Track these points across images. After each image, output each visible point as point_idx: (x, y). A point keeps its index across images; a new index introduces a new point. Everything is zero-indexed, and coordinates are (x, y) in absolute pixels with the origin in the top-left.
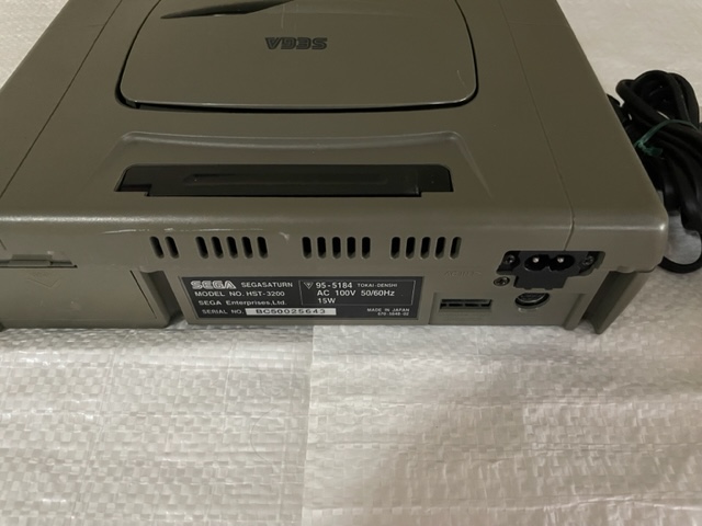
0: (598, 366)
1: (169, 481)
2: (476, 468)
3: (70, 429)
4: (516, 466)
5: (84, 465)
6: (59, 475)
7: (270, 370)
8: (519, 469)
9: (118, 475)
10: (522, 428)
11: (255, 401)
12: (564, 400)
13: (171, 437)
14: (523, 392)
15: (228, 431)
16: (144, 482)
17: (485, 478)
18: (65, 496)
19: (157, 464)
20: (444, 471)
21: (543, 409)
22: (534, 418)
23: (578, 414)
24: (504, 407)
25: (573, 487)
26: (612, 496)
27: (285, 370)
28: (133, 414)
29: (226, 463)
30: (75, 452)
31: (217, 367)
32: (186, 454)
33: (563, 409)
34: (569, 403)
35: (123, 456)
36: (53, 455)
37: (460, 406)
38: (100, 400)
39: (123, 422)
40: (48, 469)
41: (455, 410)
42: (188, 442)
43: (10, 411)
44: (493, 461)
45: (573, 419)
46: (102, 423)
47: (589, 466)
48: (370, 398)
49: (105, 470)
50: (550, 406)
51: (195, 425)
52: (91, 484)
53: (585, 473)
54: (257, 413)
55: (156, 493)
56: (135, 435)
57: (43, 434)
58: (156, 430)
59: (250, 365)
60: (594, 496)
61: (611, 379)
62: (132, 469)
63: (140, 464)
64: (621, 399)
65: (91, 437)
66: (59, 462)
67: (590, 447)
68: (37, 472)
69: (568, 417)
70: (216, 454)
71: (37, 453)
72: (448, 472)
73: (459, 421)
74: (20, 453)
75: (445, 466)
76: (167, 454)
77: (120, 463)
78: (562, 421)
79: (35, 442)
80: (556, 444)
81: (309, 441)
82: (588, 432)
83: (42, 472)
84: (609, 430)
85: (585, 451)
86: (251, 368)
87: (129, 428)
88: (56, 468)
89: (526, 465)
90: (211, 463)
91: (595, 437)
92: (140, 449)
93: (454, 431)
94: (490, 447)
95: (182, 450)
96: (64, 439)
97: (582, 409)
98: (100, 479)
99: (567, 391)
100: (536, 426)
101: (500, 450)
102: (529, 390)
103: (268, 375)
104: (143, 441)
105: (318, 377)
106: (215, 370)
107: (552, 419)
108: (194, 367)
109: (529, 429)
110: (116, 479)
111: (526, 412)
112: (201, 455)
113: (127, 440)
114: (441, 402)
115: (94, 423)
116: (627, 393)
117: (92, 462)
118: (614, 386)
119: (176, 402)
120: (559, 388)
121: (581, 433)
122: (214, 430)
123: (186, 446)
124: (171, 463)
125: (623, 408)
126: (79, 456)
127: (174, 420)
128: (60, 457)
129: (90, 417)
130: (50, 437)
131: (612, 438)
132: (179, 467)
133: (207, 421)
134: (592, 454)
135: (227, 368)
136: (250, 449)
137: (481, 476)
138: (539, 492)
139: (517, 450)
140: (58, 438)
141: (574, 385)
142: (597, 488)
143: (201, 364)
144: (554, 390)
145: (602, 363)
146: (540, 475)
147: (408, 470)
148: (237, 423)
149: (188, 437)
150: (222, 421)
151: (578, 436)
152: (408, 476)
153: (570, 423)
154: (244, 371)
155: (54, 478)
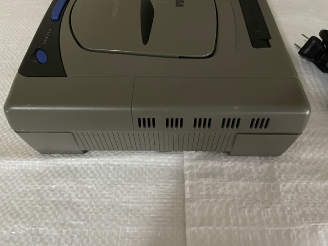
0: (312, 165)
1: (127, 214)
2: (260, 211)
3: (82, 192)
4: (278, 210)
5: (89, 207)
6: (78, 212)
7: (165, 166)
8: (279, 211)
9: (105, 211)
10: (280, 193)
11: (161, 180)
12: (297, 181)
13: (125, 195)
14: (279, 177)
15: (150, 193)
16: (116, 214)
17: (264, 215)
18: (82, 221)
19: (121, 207)
20: (246, 212)
21: (288, 185)
22: (285, 189)
23: (304, 187)
24: (271, 184)
25: (303, 219)
26: (320, 223)
27: (172, 166)
28: (108, 185)
29: (151, 207)
30: (84, 202)
31: (143, 165)
32: (133, 203)
33: (297, 185)
34: (300, 182)
35: (106, 203)
36: (75, 203)
37: (251, 183)
38: (94, 179)
39: (104, 189)
40: (73, 209)
41: (249, 185)
42: (133, 197)
43: (55, 184)
44: (268, 208)
45: (302, 189)
46: (95, 189)
47: (310, 210)
48: (211, 179)
49: (99, 209)
50: (291, 184)
51: (136, 190)
52: (93, 215)
53: (308, 213)
54: (162, 185)
55: (122, 219)
56: (110, 194)
57: (70, 194)
58: (119, 192)
59: (157, 164)
60: (312, 223)
61: (317, 171)
62: (110, 209)
63: (113, 207)
64: (322, 180)
65: (91, 195)
66: (78, 206)
67: (310, 202)
68: (69, 210)
69: (300, 188)
70: (146, 203)
71: (68, 202)
72: (248, 212)
73: (251, 189)
74: (60, 202)
75: (247, 209)
76: (125, 202)
77: (105, 206)
78: (297, 190)
79: (67, 198)
80: (295, 200)
81: (186, 198)
82: (309, 195)
83: (71, 210)
84: (317, 194)
85: (308, 203)
86: (157, 166)
87: (107, 191)
88: (77, 209)
89: (282, 209)
90: (144, 207)
91: (311, 197)
92: (113, 200)
93: (250, 194)
94: (266, 201)
95: (131, 201)
96: (80, 196)
97: (305, 185)
98: (97, 213)
99: (298, 177)
100: (286, 192)
101: (271, 203)
102: (282, 176)
103: (165, 168)
104: (113, 197)
105: (188, 170)
106: (141, 166)
107: (292, 189)
108: (133, 165)
109: (283, 194)
110: (104, 213)
111: (281, 186)
112: (139, 203)
113: (106, 196)
114: (243, 181)
115: (92, 189)
116: (325, 178)
117: (93, 206)
118: (319, 175)
119: (126, 180)
120: (295, 176)
121: (305, 195)
122: (144, 192)
123: (133, 199)
124: (126, 206)
125: (323, 185)
126: (87, 203)
127: (126, 187)
128: (78, 203)
129: (90, 187)
130: (73, 195)
131: (319, 198)
132: (130, 208)
133: (141, 188)
134: (311, 205)
135: (147, 165)
136: (161, 201)
138: (288, 221)
139: (278, 203)
140: (77, 196)
141: (302, 174)
142: (313, 219)
143: (137, 164)
144: (293, 176)
145: (314, 164)
146: (288, 214)
147: (230, 211)
148: (154, 189)
149: (133, 195)
150: (147, 188)
151: (305, 197)
152: (231, 214)
153: (301, 191)
154: (154, 167)
155: (77, 213)
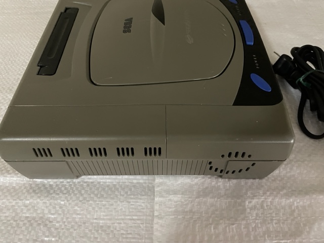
0: (278, 182)
1: (97, 231)
2: (226, 227)
3: (54, 208)
4: (243, 227)
5: (61, 224)
6: (51, 228)
7: (138, 183)
8: (244, 228)
9: (76, 228)
10: (245, 210)
11: (132, 197)
12: (263, 198)
13: (97, 211)
14: (246, 194)
15: (121, 209)
16: (87, 231)
17: (229, 232)
18: (54, 237)
19: (92, 223)
20: (212, 228)
21: (254, 201)
22: (250, 205)
23: (269, 204)
24: (238, 200)
25: (266, 236)
26: (282, 240)
27: (144, 183)
28: (80, 201)
29: (121, 223)
30: (57, 218)
31: (116, 182)
32: (104, 219)
33: (263, 201)
34: (266, 199)
35: (77, 220)
36: (48, 219)
37: (219, 200)
38: (67, 195)
39: (76, 205)
40: (46, 225)
41: (217, 201)
43: (29, 200)
44: (233, 224)
45: (267, 206)
46: (68, 205)
47: (273, 227)
48: (180, 196)
49: (70, 226)
50: (257, 200)
51: (107, 206)
52: (64, 232)
53: (271, 230)
54: (133, 202)
55: (92, 236)
56: (83, 210)
57: (43, 210)
58: (90, 208)
59: (130, 181)
60: (275, 240)
61: (283, 188)
62: (81, 225)
63: (84, 223)
64: (287, 197)
65: (63, 211)
66: (50, 222)
67: (274, 218)
68: (42, 227)
69: (265, 205)
70: (116, 219)
71: (41, 218)
72: (214, 229)
73: (219, 206)
74: (34, 218)
75: (213, 226)
76: (96, 219)
77: (76, 223)
78: (262, 207)
79: (40, 213)
80: (260, 217)
81: (155, 215)
82: (273, 212)
83: (44, 226)
84: (282, 211)
85: (272, 220)
87: (79, 207)
88: (49, 225)
89: (247, 226)
90: (114, 223)
91: (276, 214)
92: (84, 217)
93: (216, 210)
94: (232, 218)
95: (102, 217)
96: (52, 212)
97: (271, 202)
98: (68, 230)
99: (264, 193)
100: (251, 209)
101: (236, 220)
102: (248, 192)
103: (137, 185)
104: (85, 213)
105: (158, 186)
106: (114, 183)
107: (258, 206)
108: (106, 182)
109: (248, 210)
110: (75, 230)
111: (247, 203)
112: (110, 219)
113: (78, 213)
114: (211, 198)
115: (64, 205)
116: (290, 195)
117: (64, 222)
118: (285, 191)
119: (99, 196)
120: (261, 192)
121: (270, 212)
122: (115, 209)
123: (103, 215)
124: (98, 223)
125: (288, 201)
126: (59, 219)
127: (98, 204)
128: (51, 220)
129: (63, 203)
130: (46, 211)
131: (283, 214)
132: (101, 225)
133: (112, 205)
134: (275, 221)
135: (120, 182)
136: (131, 218)
137: (228, 231)
138: (252, 238)
139: (243, 219)
140: (50, 212)
141: (268, 191)
142: (276, 236)
143: (109, 181)
144: (259, 193)
145: (280, 181)
146: (253, 231)
147: (197, 228)
148: (125, 206)
149: (104, 212)
150: (118, 205)
151: (269, 213)
152: (197, 230)
153: (266, 208)
154: (127, 184)
155: (49, 229)
